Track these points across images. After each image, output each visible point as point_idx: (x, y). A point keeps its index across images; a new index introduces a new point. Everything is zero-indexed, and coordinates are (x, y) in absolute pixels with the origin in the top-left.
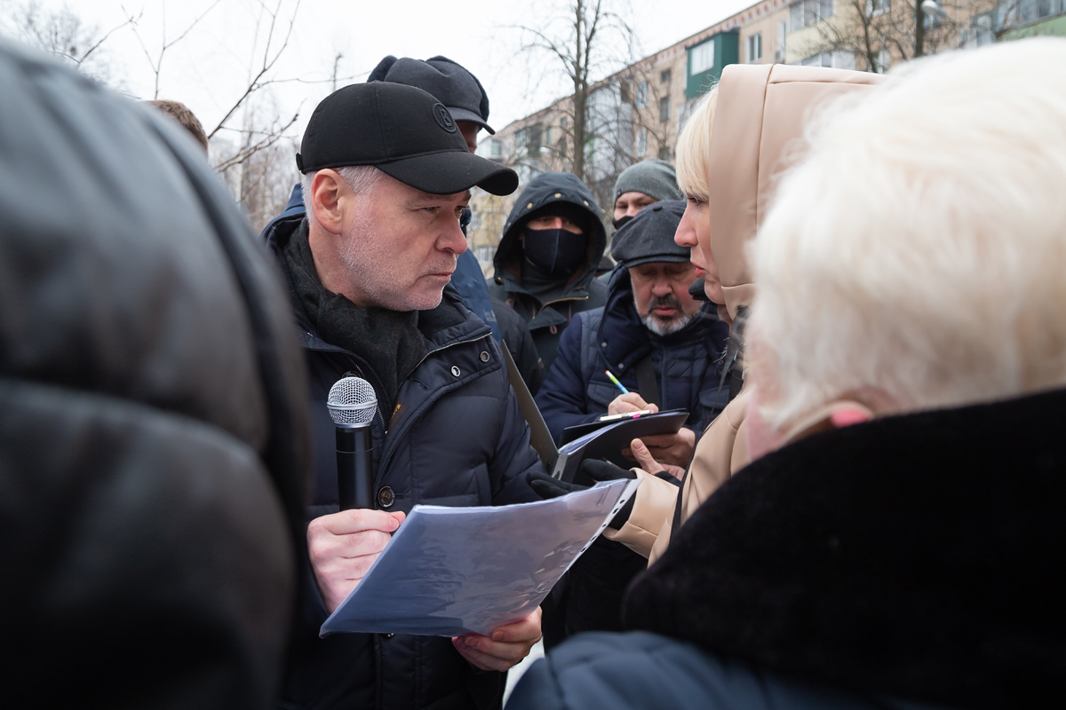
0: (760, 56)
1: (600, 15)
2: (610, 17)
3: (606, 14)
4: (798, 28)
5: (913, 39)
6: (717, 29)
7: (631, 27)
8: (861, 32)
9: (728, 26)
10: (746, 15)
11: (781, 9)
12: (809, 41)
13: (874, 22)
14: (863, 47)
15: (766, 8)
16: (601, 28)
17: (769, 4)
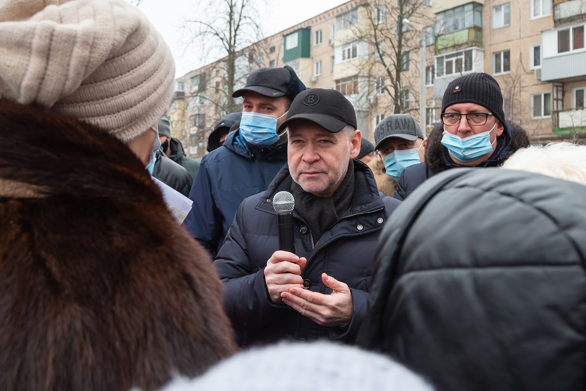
0: (321, 42)
1: (242, 17)
2: (247, 18)
3: (245, 17)
4: (341, 28)
5: (397, 37)
6: (299, 27)
7: (258, 24)
8: (373, 32)
9: (305, 25)
10: (314, 20)
11: (332, 18)
12: (347, 36)
13: (380, 27)
14: (373, 40)
15: (324, 17)
16: (242, 24)
17: (326, 15)
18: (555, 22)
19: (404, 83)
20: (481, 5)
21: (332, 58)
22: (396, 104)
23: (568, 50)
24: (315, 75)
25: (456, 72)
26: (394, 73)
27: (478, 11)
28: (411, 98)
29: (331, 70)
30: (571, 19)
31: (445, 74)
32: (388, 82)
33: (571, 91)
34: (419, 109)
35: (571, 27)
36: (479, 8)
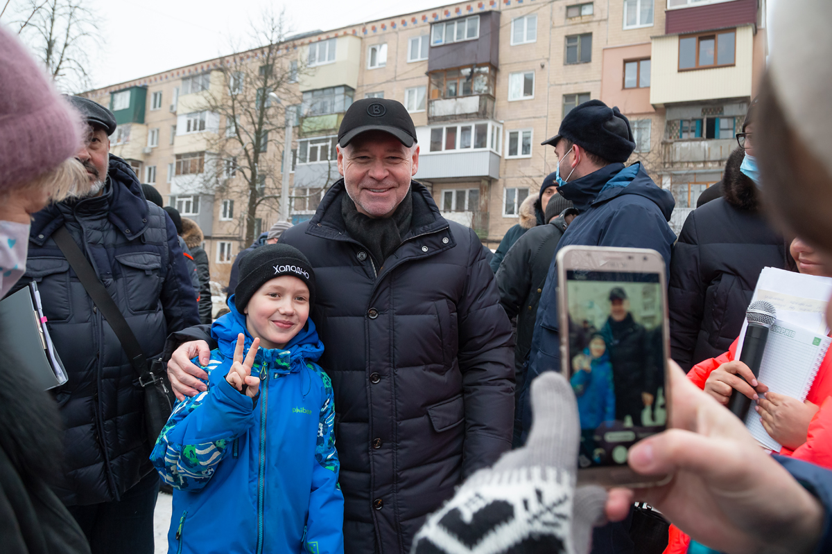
0: (160, 106)
1: (64, 59)
2: (72, 62)
3: (68, 59)
4: (186, 93)
5: (259, 112)
6: (132, 84)
7: (86, 72)
8: (230, 103)
9: (140, 83)
10: (153, 78)
11: (176, 80)
12: (198, 103)
13: (240, 98)
14: (230, 111)
15: (166, 77)
16: (63, 68)
17: (169, 75)
18: (429, 119)
19: (262, 166)
20: (353, 90)
21: (172, 128)
22: (253, 190)
23: (440, 150)
24: (149, 145)
25: (321, 160)
26: (251, 153)
27: (350, 96)
28: (269, 182)
29: (171, 142)
30: (445, 119)
31: (308, 160)
32: (244, 163)
33: (440, 192)
34: (280, 197)
35: (444, 127)
36: (351, 93)
